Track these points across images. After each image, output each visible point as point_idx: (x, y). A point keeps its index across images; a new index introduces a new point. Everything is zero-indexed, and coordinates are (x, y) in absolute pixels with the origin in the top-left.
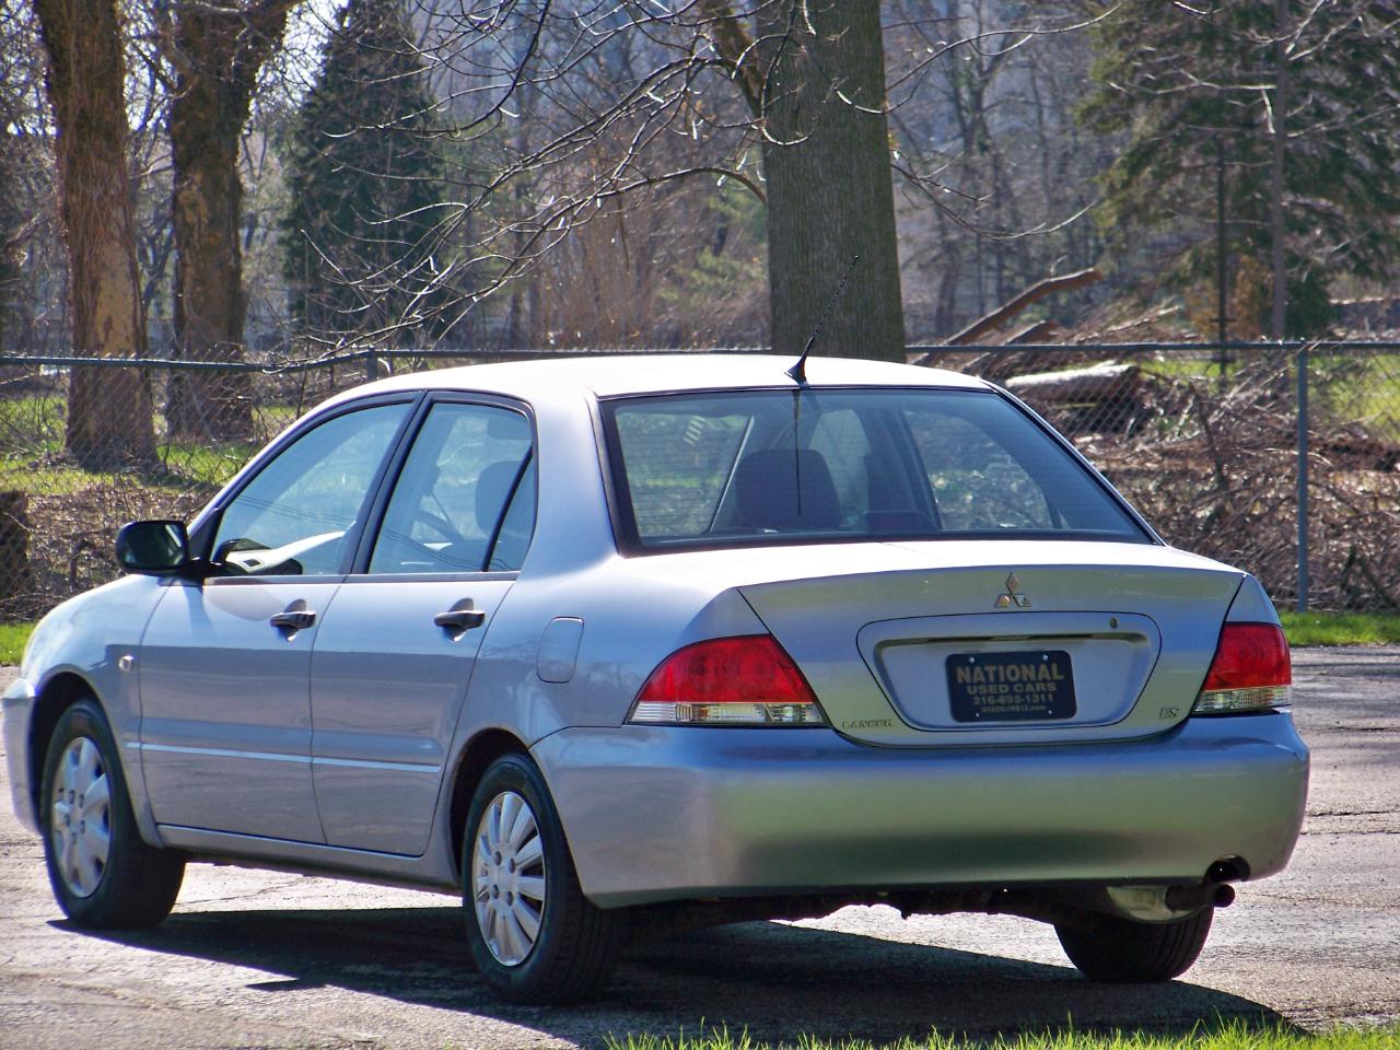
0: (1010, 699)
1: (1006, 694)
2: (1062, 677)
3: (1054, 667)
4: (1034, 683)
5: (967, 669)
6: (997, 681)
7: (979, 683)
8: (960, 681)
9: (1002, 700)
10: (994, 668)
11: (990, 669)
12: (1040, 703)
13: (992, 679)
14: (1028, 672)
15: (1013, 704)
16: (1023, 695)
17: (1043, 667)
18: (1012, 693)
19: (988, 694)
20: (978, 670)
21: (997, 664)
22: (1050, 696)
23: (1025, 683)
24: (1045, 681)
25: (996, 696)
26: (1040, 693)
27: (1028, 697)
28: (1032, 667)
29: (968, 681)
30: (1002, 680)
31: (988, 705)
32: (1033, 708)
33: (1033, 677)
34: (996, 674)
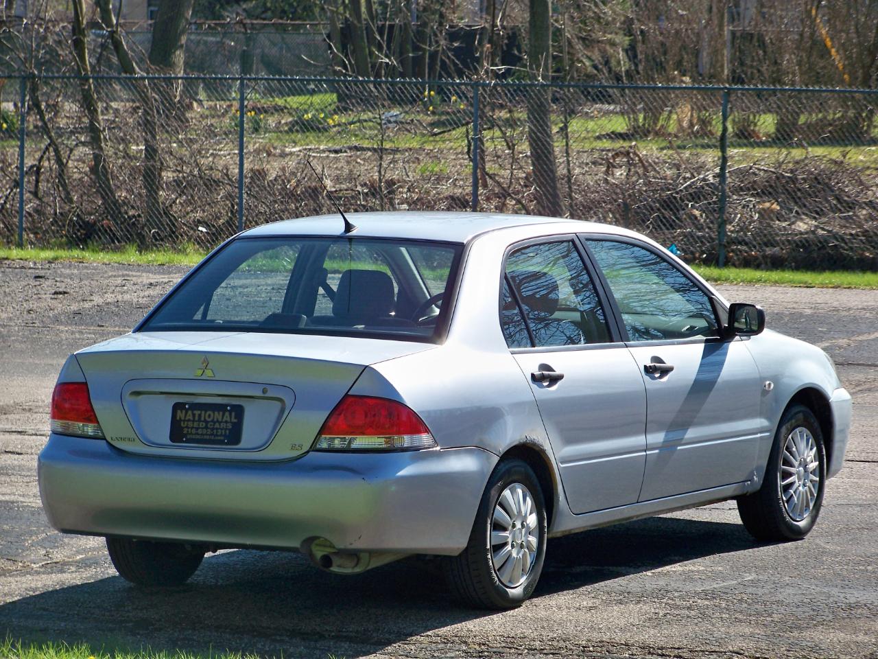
0: (205, 431)
1: (202, 428)
2: (235, 421)
3: (233, 414)
4: (220, 423)
5: (184, 412)
6: (199, 420)
7: (189, 420)
8: (178, 418)
9: (200, 431)
10: (199, 412)
11: (197, 413)
12: (221, 435)
13: (197, 418)
14: (218, 416)
15: (206, 435)
16: (212, 429)
17: (227, 414)
18: (206, 427)
19: (193, 427)
20: (190, 412)
21: (201, 411)
22: (227, 432)
23: (215, 423)
24: (226, 422)
25: (197, 429)
26: (222, 429)
27: (215, 431)
28: (221, 413)
29: (183, 418)
30: (203, 419)
31: (191, 434)
32: (216, 438)
33: (220, 420)
34: (200, 415)
